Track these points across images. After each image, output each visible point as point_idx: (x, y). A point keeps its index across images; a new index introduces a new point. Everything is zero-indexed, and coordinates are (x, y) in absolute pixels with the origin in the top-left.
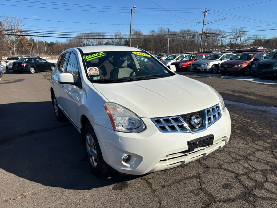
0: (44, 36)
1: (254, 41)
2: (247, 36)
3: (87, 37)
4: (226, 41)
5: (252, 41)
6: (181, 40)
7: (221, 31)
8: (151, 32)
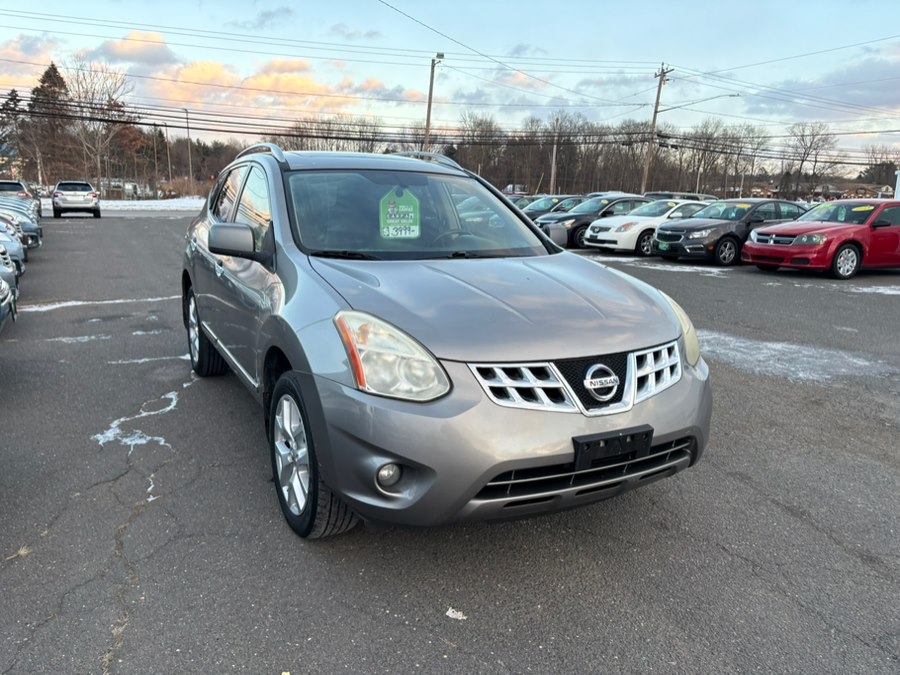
8: (527, 125)
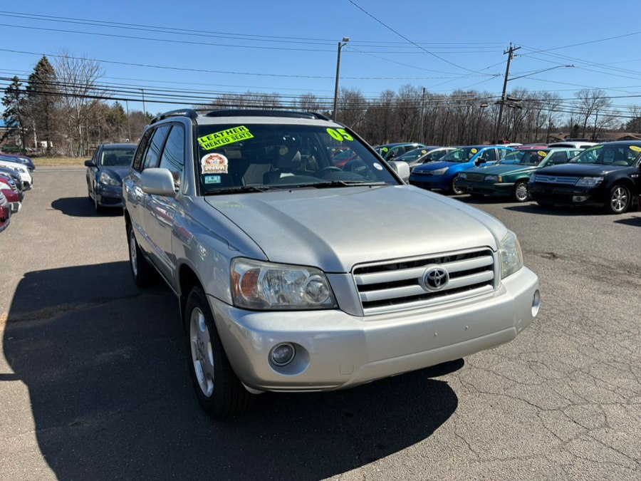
0: (143, 101)
1: (629, 120)
2: (612, 109)
3: (239, 104)
4: (562, 120)
5: (625, 121)
6: (454, 114)
7: (549, 96)
